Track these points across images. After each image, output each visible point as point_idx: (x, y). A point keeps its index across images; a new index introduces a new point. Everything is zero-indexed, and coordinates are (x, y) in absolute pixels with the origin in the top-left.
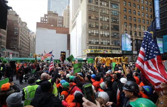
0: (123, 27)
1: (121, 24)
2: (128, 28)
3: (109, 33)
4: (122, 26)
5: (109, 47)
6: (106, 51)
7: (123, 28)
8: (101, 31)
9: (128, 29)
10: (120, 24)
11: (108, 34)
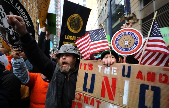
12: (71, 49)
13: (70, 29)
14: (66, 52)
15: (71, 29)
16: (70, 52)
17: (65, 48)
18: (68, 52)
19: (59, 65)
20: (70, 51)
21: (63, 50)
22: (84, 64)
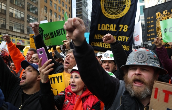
0: (43, 12)
1: (41, 7)
2: (49, 15)
3: (24, 14)
4: (42, 10)
5: (24, 36)
6: (21, 41)
7: (43, 14)
8: (10, 7)
9: (49, 17)
10: (39, 6)
11: (22, 16)
12: (151, 58)
13: (104, 14)
14: (143, 64)
15: (107, 14)
16: (150, 65)
17: (141, 56)
18: (145, 64)
19: (126, 82)
20: (150, 62)
21: (137, 59)
22: (164, 91)
